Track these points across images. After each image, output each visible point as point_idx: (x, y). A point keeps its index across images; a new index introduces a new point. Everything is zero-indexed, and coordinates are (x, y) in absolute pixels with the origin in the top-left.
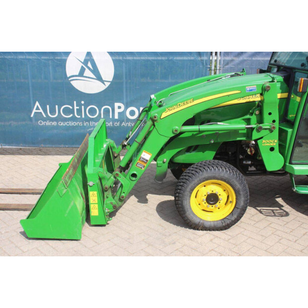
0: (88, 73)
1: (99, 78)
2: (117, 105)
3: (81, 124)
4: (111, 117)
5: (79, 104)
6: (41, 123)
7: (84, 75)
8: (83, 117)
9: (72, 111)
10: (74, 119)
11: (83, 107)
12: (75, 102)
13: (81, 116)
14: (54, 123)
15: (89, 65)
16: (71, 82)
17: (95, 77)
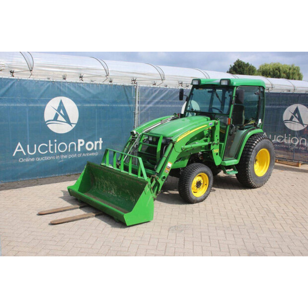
0: (60, 118)
1: (68, 122)
2: (79, 141)
3: (53, 158)
4: (75, 150)
5: (53, 143)
6: (21, 160)
7: (58, 119)
8: (56, 152)
9: (47, 148)
10: (48, 154)
11: (56, 144)
12: (50, 141)
13: (54, 151)
14: (33, 160)
15: (62, 112)
16: (48, 125)
17: (65, 121)
